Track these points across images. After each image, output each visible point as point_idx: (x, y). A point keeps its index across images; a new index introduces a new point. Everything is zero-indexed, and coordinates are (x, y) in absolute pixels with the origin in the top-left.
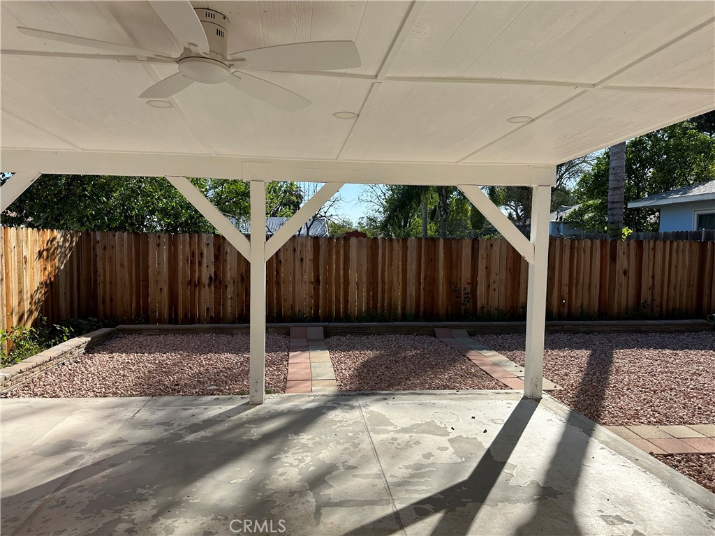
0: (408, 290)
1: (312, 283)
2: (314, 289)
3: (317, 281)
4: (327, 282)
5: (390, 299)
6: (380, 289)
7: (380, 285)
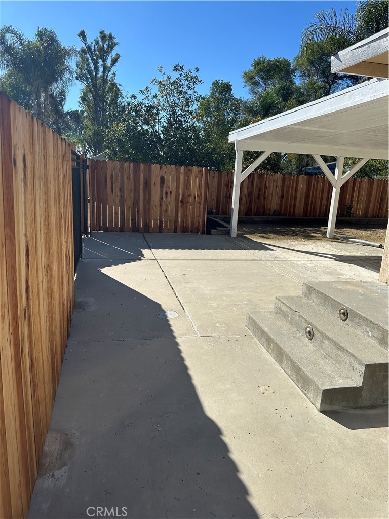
0: (323, 202)
1: (280, 198)
2: (281, 201)
3: (282, 196)
4: (287, 196)
5: (314, 206)
6: (310, 202)
7: (310, 199)
